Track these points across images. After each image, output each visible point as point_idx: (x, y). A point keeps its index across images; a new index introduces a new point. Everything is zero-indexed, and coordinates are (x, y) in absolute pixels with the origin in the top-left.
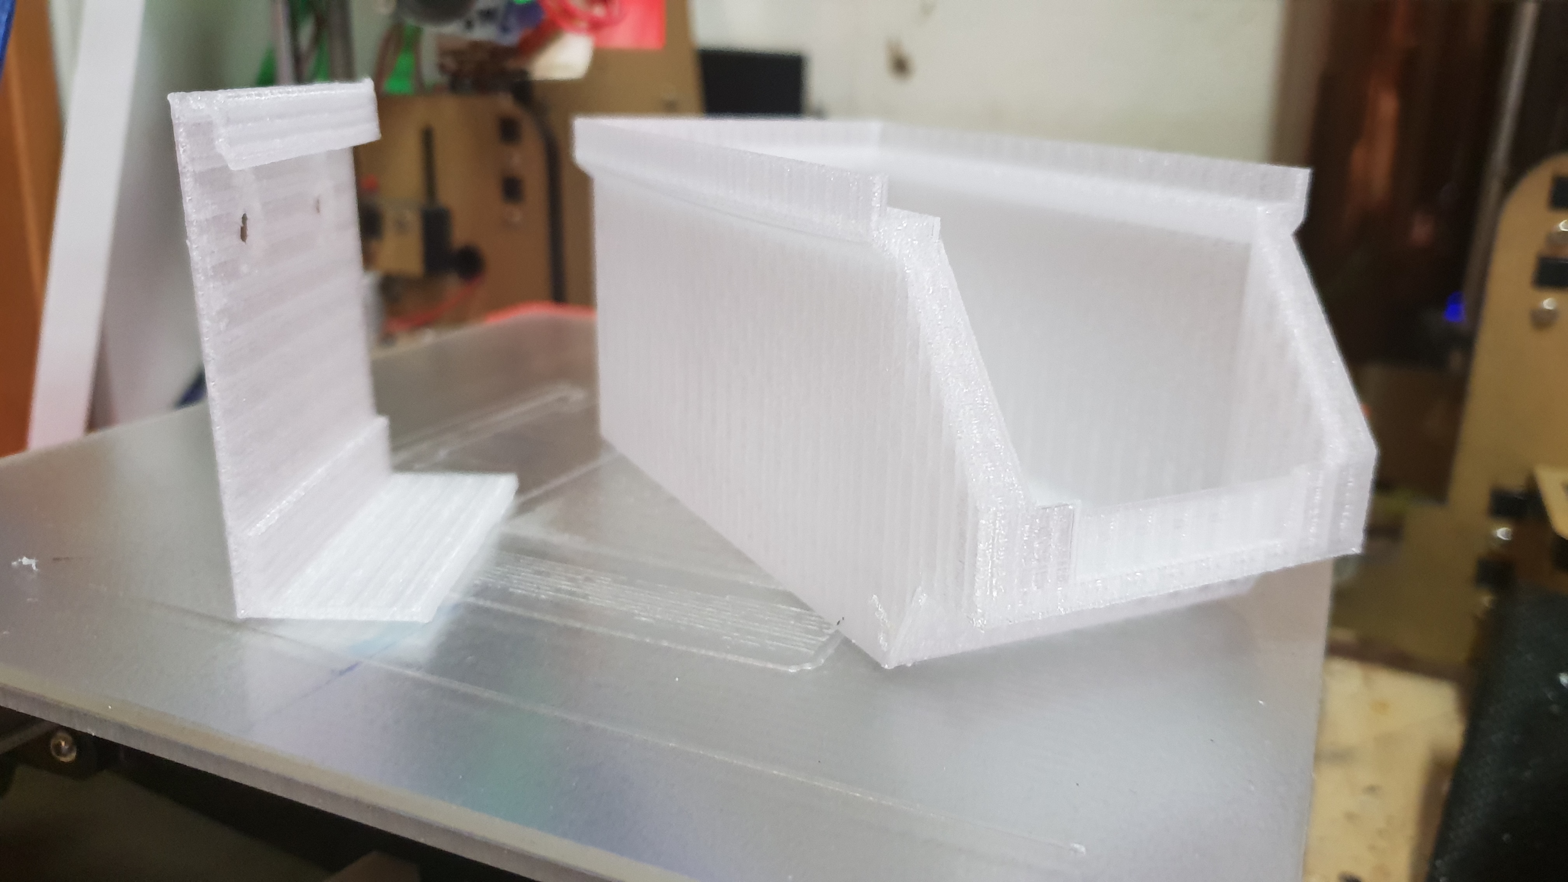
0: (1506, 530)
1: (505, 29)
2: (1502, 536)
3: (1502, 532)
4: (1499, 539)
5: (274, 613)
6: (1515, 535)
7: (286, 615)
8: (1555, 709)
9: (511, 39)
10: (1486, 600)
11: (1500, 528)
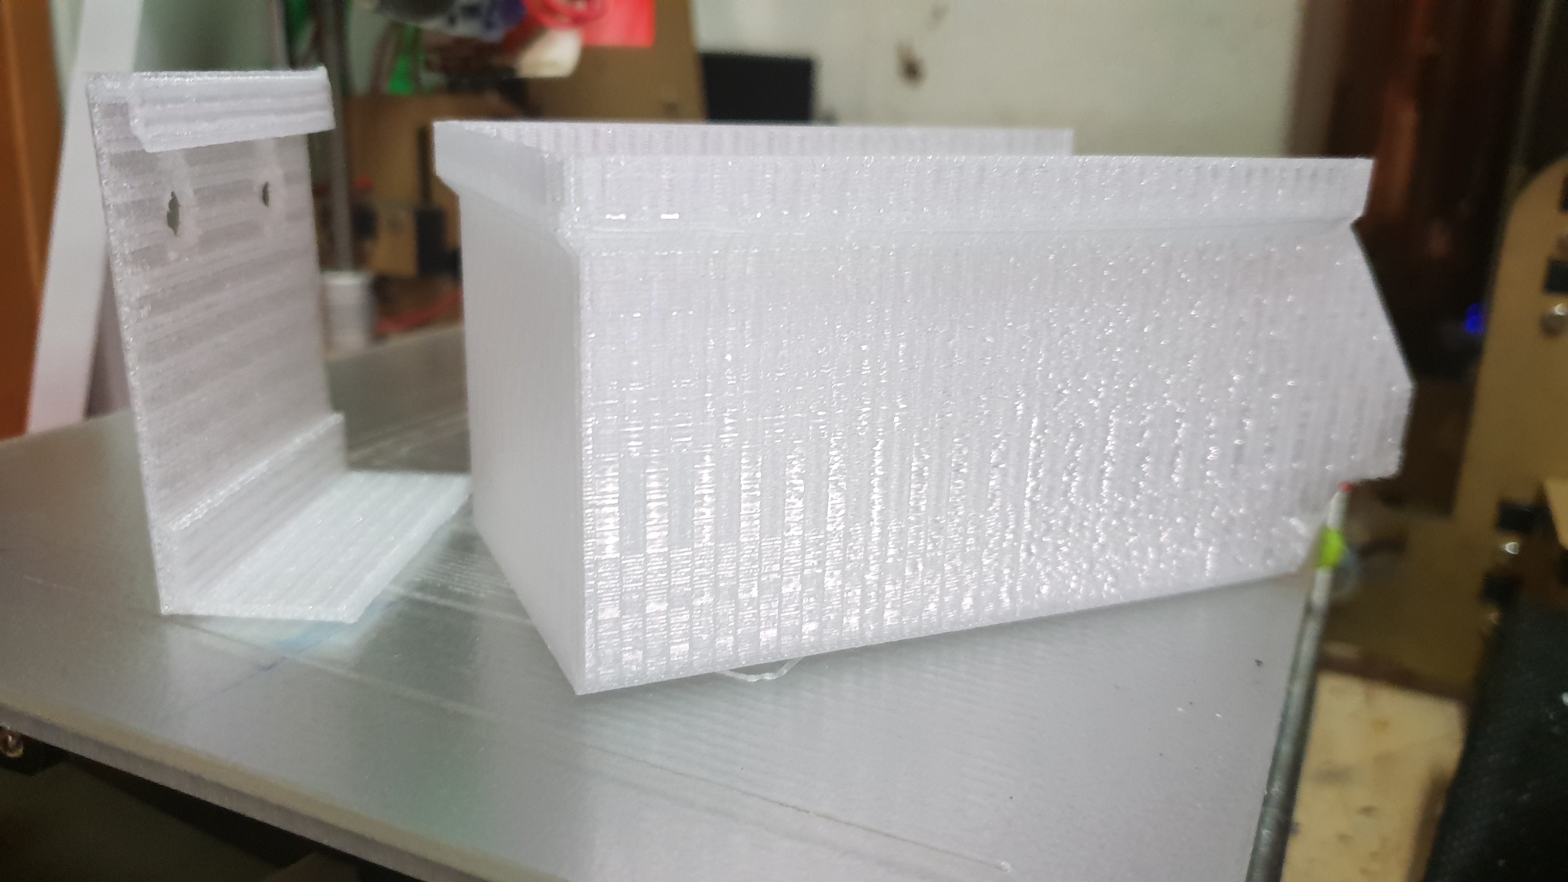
0: (1514, 545)
1: (489, 25)
2: (1510, 550)
3: (1510, 547)
4: (1508, 554)
5: (199, 609)
6: (1523, 549)
7: (211, 612)
8: (1556, 730)
9: (495, 35)
10: (1493, 616)
11: (1510, 542)
